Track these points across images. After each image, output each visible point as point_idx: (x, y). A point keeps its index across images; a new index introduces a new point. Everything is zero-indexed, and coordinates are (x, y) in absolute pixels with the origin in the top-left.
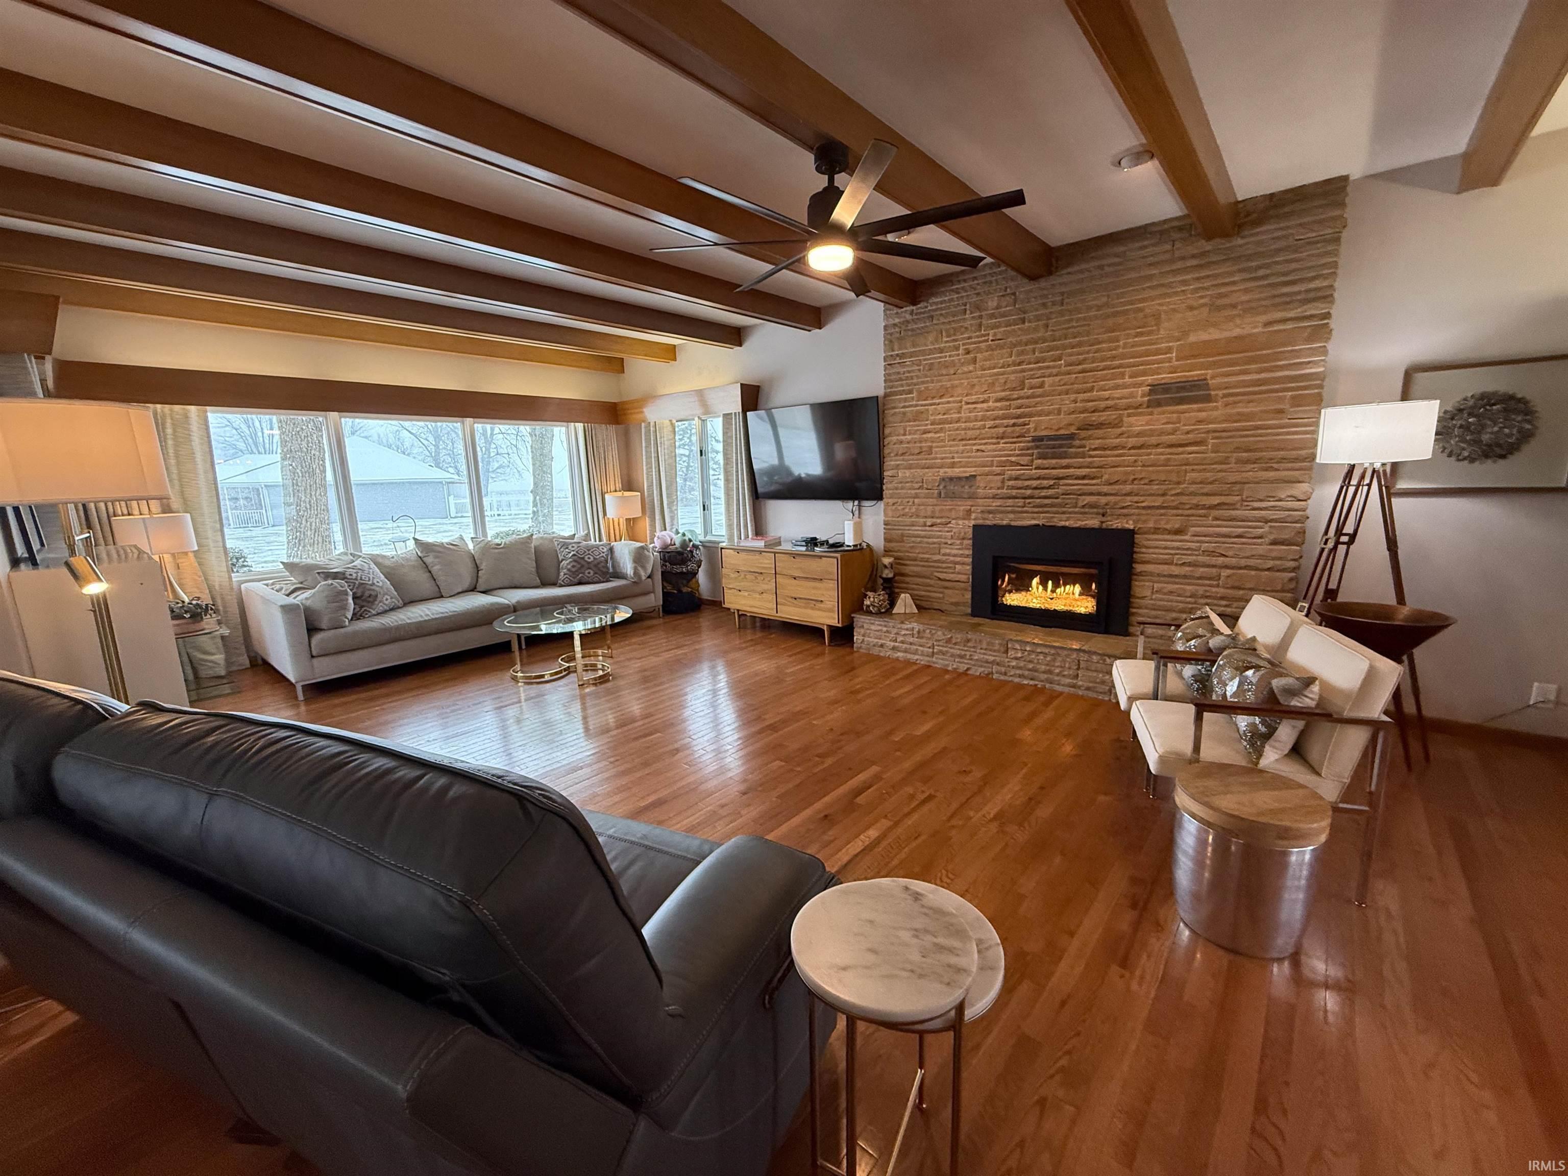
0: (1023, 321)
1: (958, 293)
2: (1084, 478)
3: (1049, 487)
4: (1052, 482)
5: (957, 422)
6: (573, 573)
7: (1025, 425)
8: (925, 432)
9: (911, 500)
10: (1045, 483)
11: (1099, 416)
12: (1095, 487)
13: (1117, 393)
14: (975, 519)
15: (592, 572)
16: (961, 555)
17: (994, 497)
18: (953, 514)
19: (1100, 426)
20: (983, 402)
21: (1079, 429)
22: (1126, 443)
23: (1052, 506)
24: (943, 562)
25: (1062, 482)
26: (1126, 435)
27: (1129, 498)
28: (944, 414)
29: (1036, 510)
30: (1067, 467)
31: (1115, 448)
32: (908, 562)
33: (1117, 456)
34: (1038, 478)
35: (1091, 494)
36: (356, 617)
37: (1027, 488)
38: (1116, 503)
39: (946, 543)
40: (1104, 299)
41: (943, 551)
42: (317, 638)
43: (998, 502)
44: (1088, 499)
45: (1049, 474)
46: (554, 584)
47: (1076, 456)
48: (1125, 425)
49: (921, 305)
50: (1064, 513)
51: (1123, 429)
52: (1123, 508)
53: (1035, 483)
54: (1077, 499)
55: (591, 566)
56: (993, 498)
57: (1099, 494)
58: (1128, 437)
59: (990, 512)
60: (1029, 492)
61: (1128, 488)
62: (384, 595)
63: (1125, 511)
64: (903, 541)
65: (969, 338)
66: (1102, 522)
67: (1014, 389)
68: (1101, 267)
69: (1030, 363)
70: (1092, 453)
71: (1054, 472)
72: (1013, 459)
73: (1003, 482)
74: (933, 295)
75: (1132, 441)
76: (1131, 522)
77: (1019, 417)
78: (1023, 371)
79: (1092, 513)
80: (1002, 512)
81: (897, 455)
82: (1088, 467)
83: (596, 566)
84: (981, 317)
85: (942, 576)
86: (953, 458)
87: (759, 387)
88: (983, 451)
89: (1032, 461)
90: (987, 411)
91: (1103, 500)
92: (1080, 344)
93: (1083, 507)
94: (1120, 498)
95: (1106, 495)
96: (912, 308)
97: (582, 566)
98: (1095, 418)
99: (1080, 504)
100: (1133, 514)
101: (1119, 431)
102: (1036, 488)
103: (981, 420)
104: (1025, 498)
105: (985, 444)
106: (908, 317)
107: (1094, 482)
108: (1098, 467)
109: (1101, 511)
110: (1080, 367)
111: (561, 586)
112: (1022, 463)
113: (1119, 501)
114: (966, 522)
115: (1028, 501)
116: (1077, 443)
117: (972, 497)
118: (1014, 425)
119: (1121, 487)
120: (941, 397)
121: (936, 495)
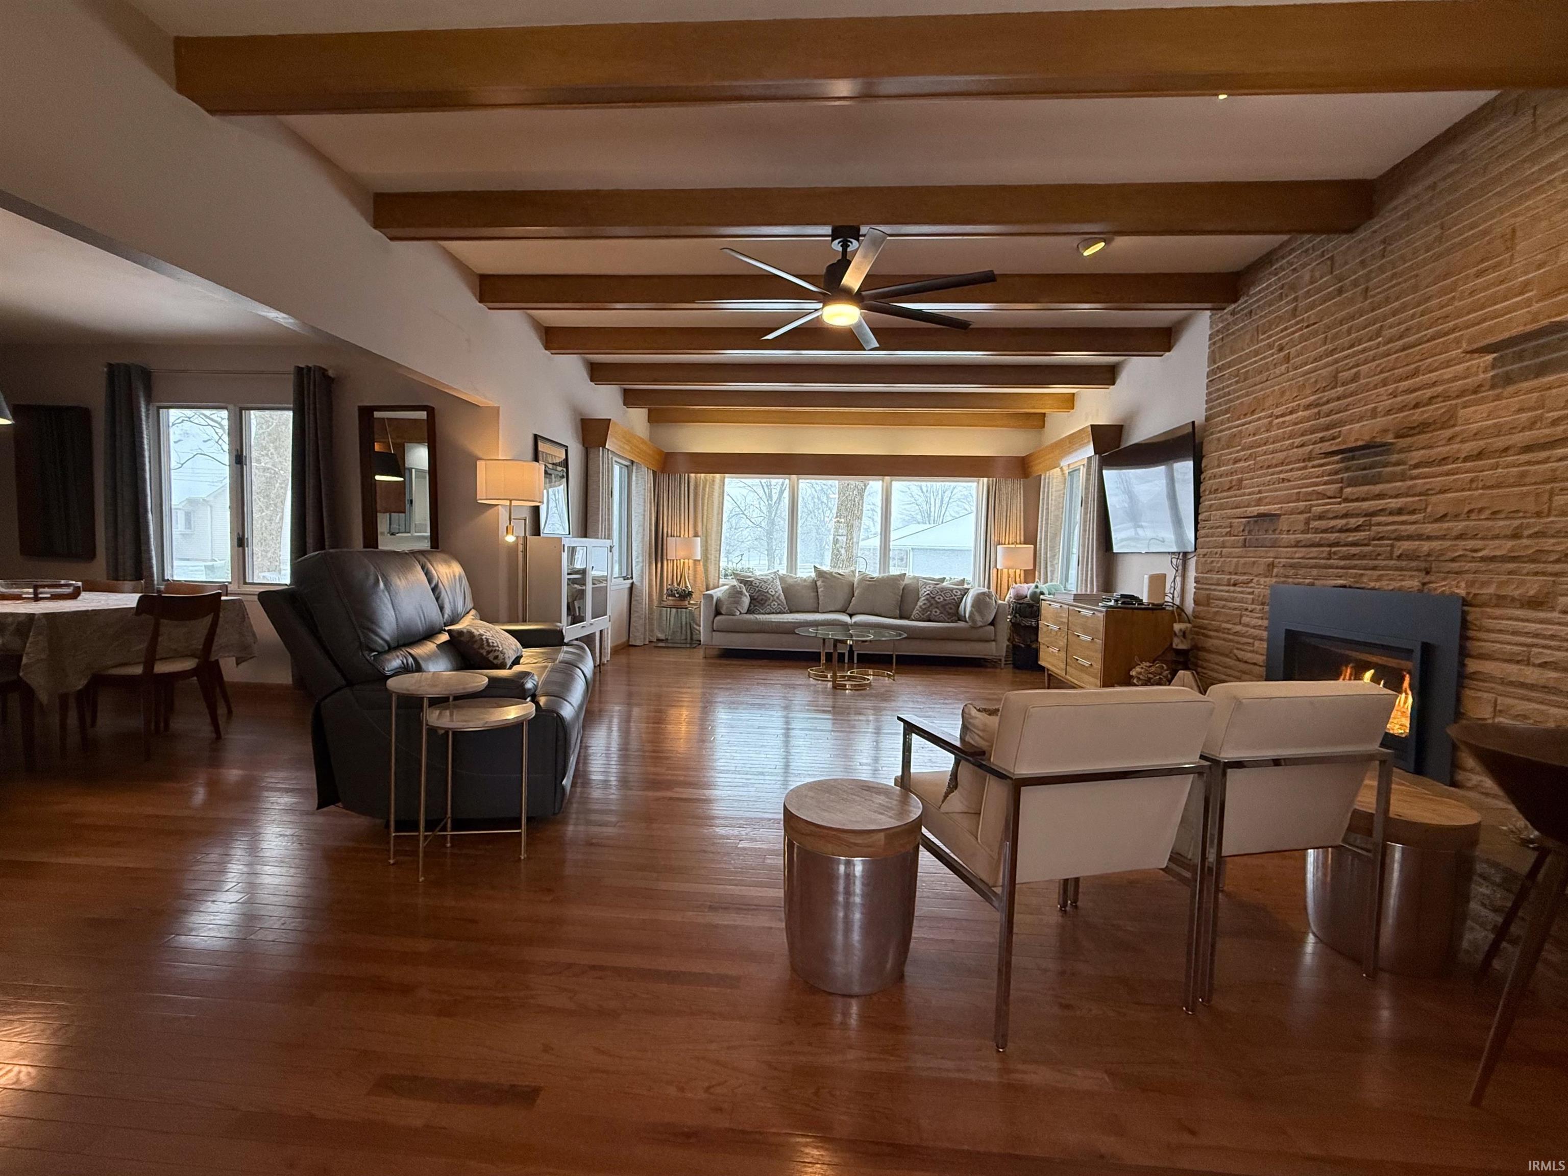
0: (1340, 291)
1: (1276, 275)
2: (1400, 511)
3: (1357, 529)
4: (1361, 520)
5: (1265, 444)
6: (924, 610)
7: (1334, 438)
8: (1236, 461)
9: (1219, 550)
10: (1353, 522)
11: (1423, 412)
12: (1414, 527)
13: (1448, 373)
14: (1276, 576)
15: (938, 612)
16: (1259, 627)
17: (1297, 544)
18: (1255, 570)
19: (1423, 427)
20: (1291, 413)
21: (1397, 437)
22: (1459, 451)
23: (1363, 557)
24: (1243, 636)
25: (1375, 519)
26: (1459, 439)
27: (1462, 543)
28: (1254, 435)
29: (1342, 563)
30: (1381, 496)
31: (1444, 460)
32: (1212, 633)
33: (1447, 474)
34: (1346, 516)
35: (1410, 538)
36: (749, 612)
37: (1331, 530)
38: (1442, 552)
39: (1246, 610)
40: (1438, 232)
41: (1245, 620)
42: (719, 618)
43: (1301, 552)
44: (1406, 545)
45: (1359, 508)
46: (908, 618)
47: (1393, 478)
48: (1460, 421)
49: (1242, 300)
50: (1374, 568)
51: (1457, 429)
52: (1453, 560)
53: (1340, 523)
54: (1392, 546)
55: (939, 606)
56: (1296, 546)
57: (1420, 537)
58: (1462, 442)
59: (1292, 566)
60: (1333, 536)
61: (1459, 526)
62: (774, 600)
63: (1455, 566)
64: (1208, 605)
65: (1286, 329)
66: (1424, 584)
67: (1324, 390)
68: (1433, 187)
69: (1343, 350)
70: (1415, 472)
71: (1365, 505)
72: (1320, 488)
73: (1307, 523)
74: (1253, 284)
75: (1469, 447)
76: (1463, 584)
77: (1327, 428)
78: (1336, 361)
79: (1411, 569)
80: (1306, 567)
81: (1210, 493)
82: (1408, 496)
83: (943, 606)
84: (1296, 299)
85: (1240, 654)
86: (1260, 492)
87: (1122, 426)
88: (1289, 481)
89: (1342, 489)
90: (1296, 424)
91: (1426, 546)
92: (1404, 308)
93: (1399, 557)
94: (1449, 543)
95: (1429, 538)
96: (1233, 306)
97: (932, 605)
98: (1417, 416)
99: (1397, 553)
100: (1466, 572)
101: (1448, 433)
102: (1341, 531)
103: (1289, 438)
104: (1330, 546)
105: (1291, 470)
106: (1230, 319)
107: (1414, 518)
108: (1420, 494)
109: (1423, 565)
110: (1401, 342)
111: (913, 620)
112: (1329, 494)
113: (1447, 549)
114: (1268, 579)
115: (1334, 549)
116: (1395, 457)
117: (1274, 545)
118: (1322, 440)
119: (1450, 524)
120: (1253, 412)
121: (1240, 544)
